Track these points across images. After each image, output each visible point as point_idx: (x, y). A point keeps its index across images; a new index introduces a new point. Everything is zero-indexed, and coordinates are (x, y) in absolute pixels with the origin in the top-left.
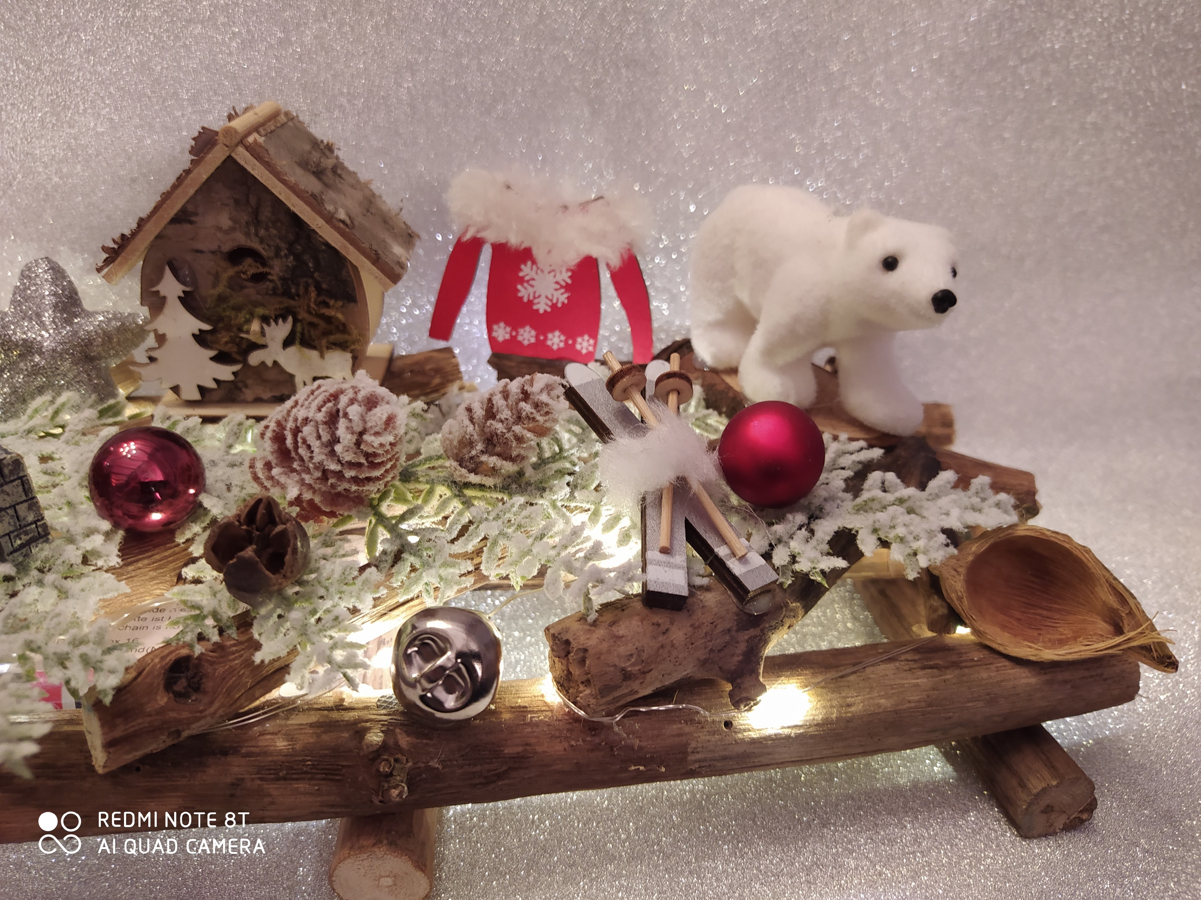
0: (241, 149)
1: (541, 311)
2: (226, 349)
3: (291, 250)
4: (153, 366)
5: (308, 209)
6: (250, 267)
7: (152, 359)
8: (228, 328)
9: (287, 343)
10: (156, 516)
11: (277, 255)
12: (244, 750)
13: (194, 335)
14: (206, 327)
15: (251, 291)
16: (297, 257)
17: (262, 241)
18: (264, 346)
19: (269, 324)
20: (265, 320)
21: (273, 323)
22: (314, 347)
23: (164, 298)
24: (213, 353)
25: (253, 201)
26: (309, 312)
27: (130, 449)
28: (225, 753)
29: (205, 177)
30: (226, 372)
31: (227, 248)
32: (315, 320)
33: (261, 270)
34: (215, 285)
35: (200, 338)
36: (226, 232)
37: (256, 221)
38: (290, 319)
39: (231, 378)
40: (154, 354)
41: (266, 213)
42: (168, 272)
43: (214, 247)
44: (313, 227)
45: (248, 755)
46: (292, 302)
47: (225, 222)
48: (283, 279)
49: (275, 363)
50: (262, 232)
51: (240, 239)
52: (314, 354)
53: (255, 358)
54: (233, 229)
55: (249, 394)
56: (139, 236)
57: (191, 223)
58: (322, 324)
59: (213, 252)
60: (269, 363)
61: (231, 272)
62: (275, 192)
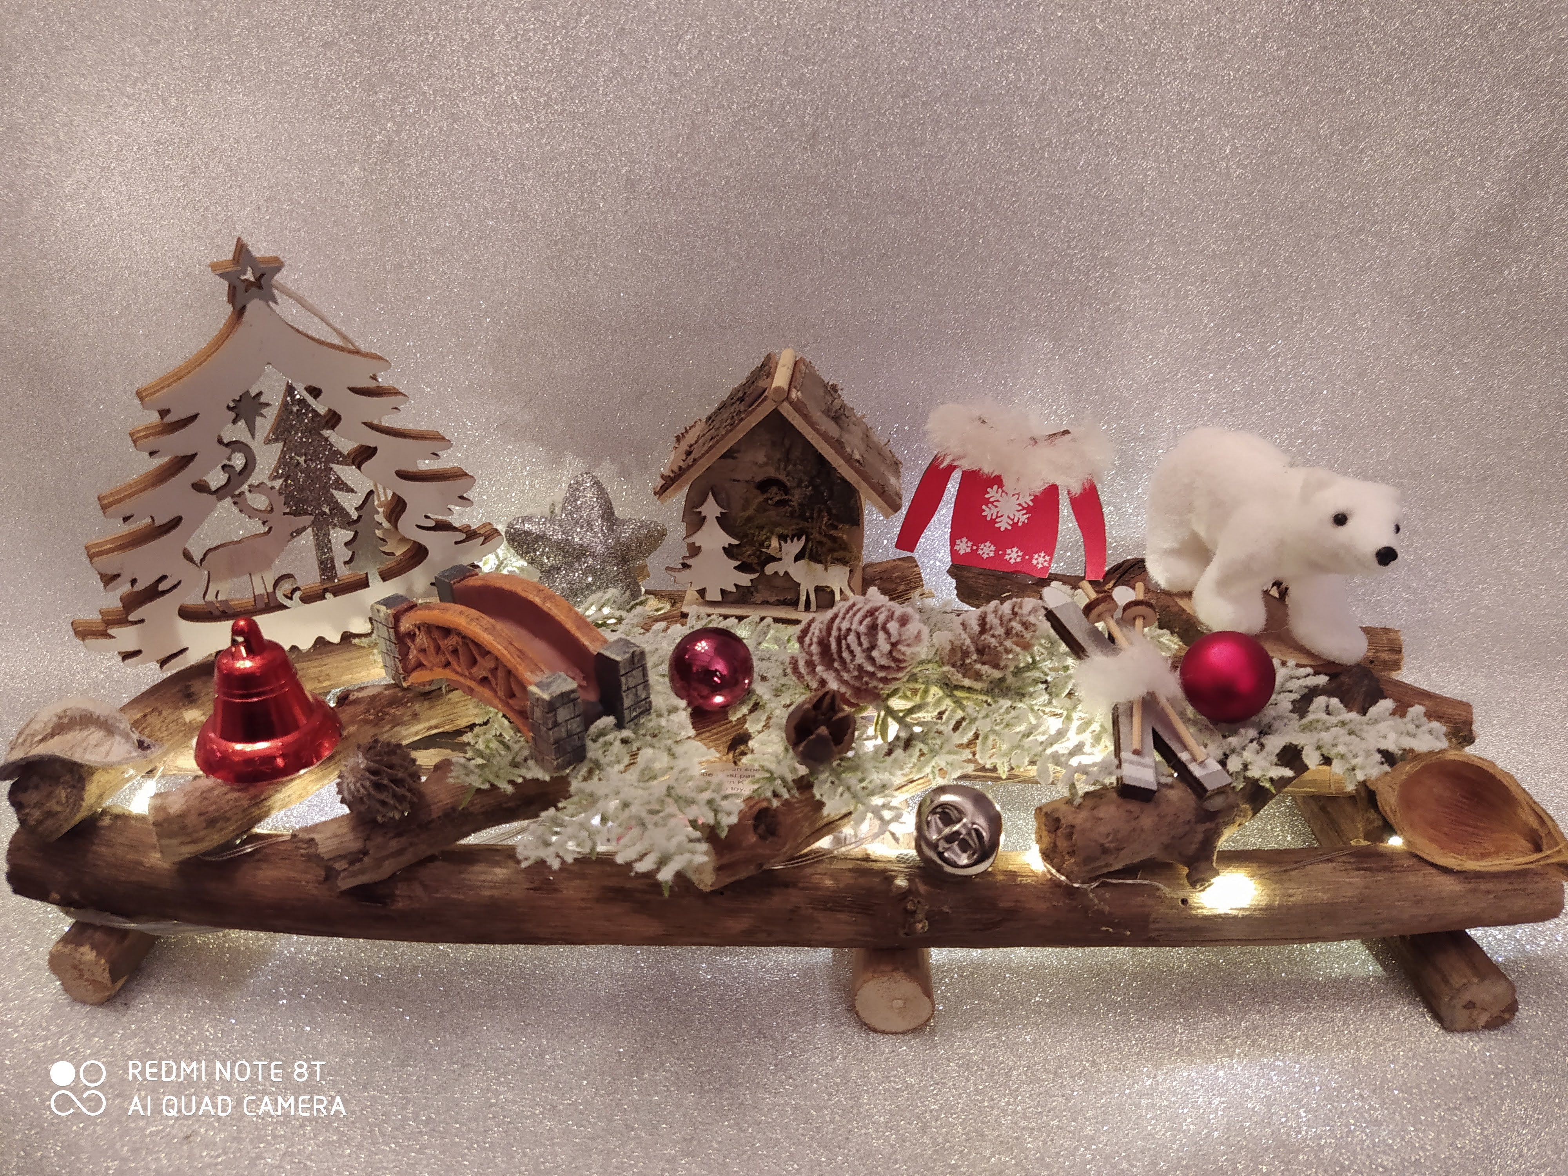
0: (786, 404)
1: (1002, 529)
2: (749, 560)
3: (811, 483)
4: (687, 572)
5: (833, 451)
6: (775, 494)
7: (685, 566)
8: (751, 543)
9: (797, 558)
10: (719, 699)
11: (799, 485)
12: (800, 885)
13: (724, 548)
14: (736, 542)
15: (772, 514)
16: (816, 488)
17: (788, 474)
18: (780, 559)
19: (786, 542)
20: (783, 538)
21: (789, 541)
22: (820, 562)
23: (705, 517)
24: (737, 563)
25: (787, 443)
26: (820, 533)
27: (702, 646)
28: (787, 885)
29: (753, 425)
30: (745, 579)
31: (758, 479)
32: (824, 539)
33: (784, 497)
34: (744, 509)
35: (729, 551)
36: (761, 466)
37: (787, 460)
38: (804, 538)
39: (750, 584)
40: (688, 562)
41: (796, 453)
42: (711, 497)
43: (749, 478)
44: (834, 465)
45: (802, 889)
46: (806, 524)
47: (761, 458)
48: (801, 505)
49: (786, 573)
50: (790, 467)
51: (771, 472)
52: (820, 567)
53: (770, 569)
54: (766, 464)
55: (758, 597)
56: (693, 468)
57: (734, 458)
58: (829, 543)
59: (747, 482)
60: (781, 574)
61: (761, 498)
62: (808, 438)
